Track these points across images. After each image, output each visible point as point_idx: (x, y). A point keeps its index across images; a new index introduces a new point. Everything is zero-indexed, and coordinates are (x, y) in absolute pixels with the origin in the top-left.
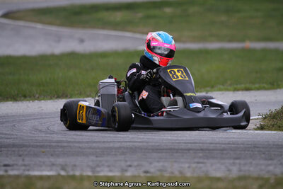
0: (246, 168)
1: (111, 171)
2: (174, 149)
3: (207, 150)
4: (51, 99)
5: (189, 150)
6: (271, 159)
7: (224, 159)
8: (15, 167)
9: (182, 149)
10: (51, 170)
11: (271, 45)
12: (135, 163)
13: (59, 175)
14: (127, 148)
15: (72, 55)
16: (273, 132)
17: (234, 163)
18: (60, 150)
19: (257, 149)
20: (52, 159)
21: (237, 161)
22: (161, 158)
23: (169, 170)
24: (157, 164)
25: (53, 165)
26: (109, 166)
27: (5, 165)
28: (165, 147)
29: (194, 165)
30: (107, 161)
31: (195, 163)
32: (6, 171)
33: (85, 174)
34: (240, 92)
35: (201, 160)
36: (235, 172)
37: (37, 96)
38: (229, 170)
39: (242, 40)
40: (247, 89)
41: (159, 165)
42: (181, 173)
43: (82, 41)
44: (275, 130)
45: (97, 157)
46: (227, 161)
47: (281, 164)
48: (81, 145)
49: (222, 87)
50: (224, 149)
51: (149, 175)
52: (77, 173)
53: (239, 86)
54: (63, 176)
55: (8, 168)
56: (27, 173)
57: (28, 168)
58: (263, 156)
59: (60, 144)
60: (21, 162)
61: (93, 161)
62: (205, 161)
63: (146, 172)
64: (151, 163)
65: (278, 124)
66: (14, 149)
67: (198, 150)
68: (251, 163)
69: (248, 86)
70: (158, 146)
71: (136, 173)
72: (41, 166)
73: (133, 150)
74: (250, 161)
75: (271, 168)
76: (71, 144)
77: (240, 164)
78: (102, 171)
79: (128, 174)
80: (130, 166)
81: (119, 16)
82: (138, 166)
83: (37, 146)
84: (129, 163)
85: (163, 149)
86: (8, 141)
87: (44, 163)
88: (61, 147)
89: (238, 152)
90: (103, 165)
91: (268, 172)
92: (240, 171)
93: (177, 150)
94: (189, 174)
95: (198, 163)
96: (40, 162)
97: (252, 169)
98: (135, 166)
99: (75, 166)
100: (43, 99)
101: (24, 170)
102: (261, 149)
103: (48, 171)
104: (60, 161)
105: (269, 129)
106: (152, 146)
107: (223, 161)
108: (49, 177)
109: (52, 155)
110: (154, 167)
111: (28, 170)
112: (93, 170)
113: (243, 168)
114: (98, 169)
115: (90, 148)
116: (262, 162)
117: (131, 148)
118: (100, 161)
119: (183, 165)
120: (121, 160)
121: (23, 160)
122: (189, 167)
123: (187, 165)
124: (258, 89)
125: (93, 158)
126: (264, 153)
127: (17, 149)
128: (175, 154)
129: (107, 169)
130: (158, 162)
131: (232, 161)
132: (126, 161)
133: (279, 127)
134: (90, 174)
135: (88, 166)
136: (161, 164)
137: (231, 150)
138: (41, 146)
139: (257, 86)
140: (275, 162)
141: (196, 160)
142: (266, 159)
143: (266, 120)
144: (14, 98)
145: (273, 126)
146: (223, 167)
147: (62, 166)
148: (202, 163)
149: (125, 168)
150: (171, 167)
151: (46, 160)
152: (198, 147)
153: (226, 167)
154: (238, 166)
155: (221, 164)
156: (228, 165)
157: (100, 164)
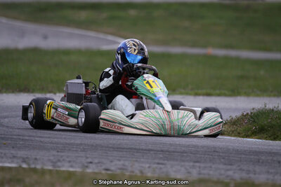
0: (205, 172)
1: (72, 166)
2: (135, 149)
3: (167, 151)
4: (13, 92)
5: (152, 150)
6: (231, 165)
7: (183, 161)
9: (142, 150)
10: (12, 162)
11: (233, 53)
12: (96, 161)
13: (20, 167)
14: (88, 145)
15: (35, 51)
16: (233, 138)
17: (193, 166)
18: (21, 143)
19: (217, 154)
20: (13, 152)
21: (197, 164)
22: (121, 157)
23: (130, 169)
24: (118, 163)
25: (14, 157)
26: (70, 162)
28: (125, 146)
29: (155, 166)
30: (68, 157)
31: (155, 163)
33: (46, 168)
34: (201, 97)
35: (161, 161)
36: (195, 175)
38: (189, 173)
39: (205, 46)
40: (208, 95)
42: (141, 172)
43: (45, 37)
44: (235, 136)
45: (58, 152)
46: (187, 164)
47: (240, 169)
48: (42, 140)
49: (183, 91)
50: (184, 152)
51: (109, 172)
52: (39, 167)
53: (200, 91)
54: (24, 169)
58: (222, 160)
59: (21, 137)
61: (54, 155)
62: (166, 162)
63: (107, 170)
64: (112, 162)
65: (238, 131)
67: (159, 151)
68: (211, 167)
69: (209, 91)
70: (119, 144)
71: (96, 171)
72: (2, 158)
73: (95, 147)
74: (209, 165)
75: (230, 173)
76: (33, 138)
77: (200, 167)
78: (63, 166)
79: (89, 171)
80: (91, 163)
81: (83, 15)
82: (99, 163)
84: (89, 160)
85: (124, 149)
87: (5, 154)
88: (23, 140)
89: (198, 156)
90: (63, 160)
91: (228, 176)
92: (200, 174)
93: (138, 150)
95: (158, 164)
96: (1, 153)
97: (211, 172)
98: (96, 163)
99: (36, 159)
100: (5, 92)
102: (221, 154)
103: (9, 163)
104: (22, 153)
105: (229, 135)
106: (114, 144)
107: (183, 163)
108: (10, 168)
109: (13, 148)
112: (54, 164)
113: (203, 172)
114: (59, 164)
115: (51, 143)
116: (221, 166)
117: (92, 145)
118: (62, 156)
119: (143, 165)
120: (82, 157)
122: (149, 167)
123: (148, 165)
124: (219, 95)
125: (55, 153)
126: (223, 158)
128: (135, 154)
129: (67, 164)
130: (119, 160)
131: (192, 164)
132: (87, 158)
133: (239, 133)
134: (50, 168)
135: (49, 160)
136: (122, 162)
137: (191, 153)
138: (3, 138)
139: (218, 92)
140: (234, 167)
141: (157, 161)
142: (225, 164)
143: (226, 126)
145: (233, 132)
146: (183, 169)
147: (23, 159)
148: (162, 164)
149: (86, 165)
150: (131, 166)
151: (7, 151)
152: (159, 149)
153: (186, 169)
154: (198, 169)
155: (182, 166)
156: (188, 168)
157: (61, 159)
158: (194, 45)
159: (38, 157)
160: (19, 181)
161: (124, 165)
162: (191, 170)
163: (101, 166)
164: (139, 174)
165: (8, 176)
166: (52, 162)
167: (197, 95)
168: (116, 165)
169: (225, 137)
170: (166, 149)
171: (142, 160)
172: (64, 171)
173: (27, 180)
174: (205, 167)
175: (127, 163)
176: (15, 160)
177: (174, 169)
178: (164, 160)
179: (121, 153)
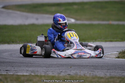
0: (113, 74)
1: (53, 74)
2: (80, 65)
3: (95, 66)
5: (88, 66)
6: (124, 70)
7: (103, 70)
8: (11, 71)
9: (84, 65)
10: (27, 73)
12: (64, 71)
13: (31, 74)
15: (33, 25)
16: (124, 59)
17: (107, 71)
19: (117, 66)
20: (27, 68)
21: (109, 71)
23: (79, 74)
24: (73, 71)
25: (27, 70)
26: (52, 72)
27: (6, 70)
28: (76, 64)
29: (90, 72)
30: (51, 70)
31: (90, 71)
32: (7, 73)
33: (42, 75)
34: (108, 43)
35: (93, 70)
37: (18, 42)
38: (105, 75)
39: (108, 20)
40: (111, 41)
41: (74, 72)
42: (84, 75)
43: (37, 19)
45: (47, 68)
46: (104, 71)
48: (39, 63)
49: (100, 40)
50: (102, 66)
52: (39, 74)
54: (33, 75)
55: (8, 71)
56: (16, 74)
57: (16, 72)
58: (120, 69)
60: (13, 69)
61: (45, 69)
62: (95, 70)
63: (69, 75)
64: (71, 71)
66: (9, 64)
67: (91, 66)
68: (115, 72)
69: (111, 40)
70: (74, 63)
71: (64, 75)
72: (22, 71)
73: (62, 65)
74: (114, 71)
77: (110, 72)
79: (61, 75)
80: (62, 72)
81: (53, 9)
82: (65, 72)
83: (20, 63)
84: (61, 71)
86: (7, 60)
87: (23, 70)
88: (31, 63)
89: (109, 67)
90: (49, 71)
91: (123, 75)
92: (110, 75)
93: (82, 66)
94: (88, 76)
95: (91, 71)
96: (22, 69)
97: (115, 74)
99: (37, 71)
101: (15, 73)
102: (119, 66)
103: (26, 73)
104: (30, 69)
106: (71, 64)
107: (102, 71)
108: (26, 75)
109: (27, 67)
110: (72, 72)
111: (17, 73)
113: (111, 74)
114: (47, 73)
115: (43, 64)
116: (119, 71)
118: (48, 70)
119: (85, 72)
120: (57, 69)
121: (14, 68)
122: (88, 73)
123: (87, 72)
124: (116, 41)
127: (11, 64)
130: (74, 70)
131: (106, 71)
132: (60, 70)
135: (43, 71)
136: (75, 71)
137: (106, 66)
138: (22, 63)
139: (115, 40)
142: (121, 70)
143: (120, 54)
144: (8, 43)
145: (123, 57)
146: (103, 73)
147: (32, 71)
148: (93, 71)
149: (59, 73)
150: (80, 73)
151: (24, 68)
152: (91, 65)
153: (104, 73)
154: (109, 73)
155: (102, 72)
156: (105, 72)
157: (48, 71)
158: (103, 20)
159: (38, 70)
160: (31, 80)
161: (76, 72)
162: (106, 73)
163: (66, 73)
164: (84, 76)
165: (26, 78)
166: (44, 72)
167: (106, 41)
168: (73, 72)
169: (120, 59)
170: (94, 65)
171: (84, 70)
172: (50, 76)
173: (35, 80)
174: (113, 72)
175: (77, 71)
176: (28, 72)
177: (99, 73)
178: (94, 70)
179: (74, 67)
